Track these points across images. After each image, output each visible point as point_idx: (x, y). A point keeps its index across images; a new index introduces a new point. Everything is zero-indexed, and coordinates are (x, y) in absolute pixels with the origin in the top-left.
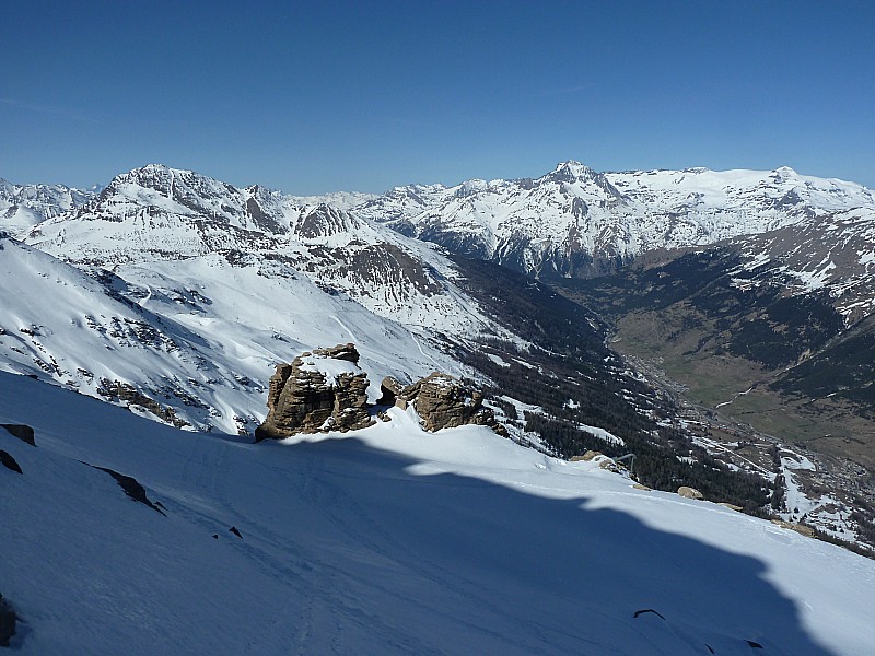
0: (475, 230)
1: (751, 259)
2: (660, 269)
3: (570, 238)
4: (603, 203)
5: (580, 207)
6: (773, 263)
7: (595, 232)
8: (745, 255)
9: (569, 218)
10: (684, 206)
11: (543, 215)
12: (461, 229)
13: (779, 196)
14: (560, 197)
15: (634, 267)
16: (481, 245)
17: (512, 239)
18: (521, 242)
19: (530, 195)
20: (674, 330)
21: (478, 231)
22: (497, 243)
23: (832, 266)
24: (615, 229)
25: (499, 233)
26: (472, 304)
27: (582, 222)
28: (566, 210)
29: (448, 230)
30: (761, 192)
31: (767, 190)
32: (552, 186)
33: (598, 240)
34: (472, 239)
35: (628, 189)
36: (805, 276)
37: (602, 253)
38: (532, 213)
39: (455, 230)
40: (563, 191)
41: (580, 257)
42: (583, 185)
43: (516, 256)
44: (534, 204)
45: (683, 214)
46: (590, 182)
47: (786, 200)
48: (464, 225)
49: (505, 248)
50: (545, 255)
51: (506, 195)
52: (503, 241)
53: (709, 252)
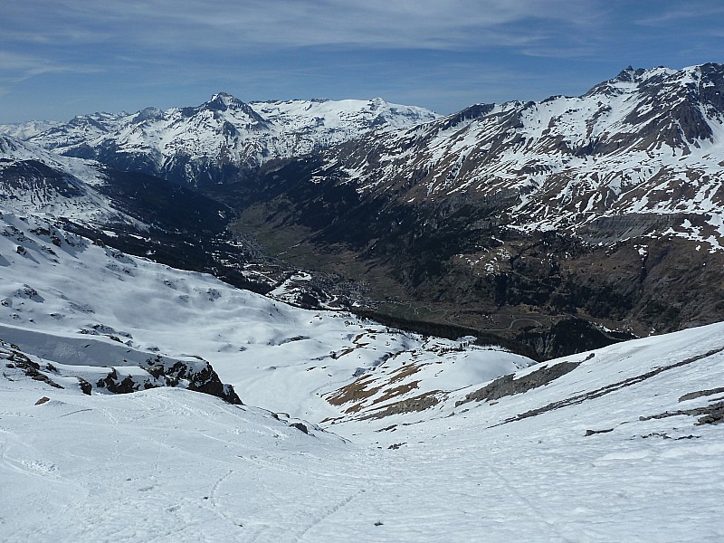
0: (145, 151)
1: (328, 162)
2: (274, 173)
3: (222, 154)
4: (248, 126)
5: (230, 129)
6: (339, 164)
7: (241, 149)
8: (325, 160)
9: (221, 138)
10: (307, 127)
11: (201, 137)
12: (133, 150)
13: (372, 119)
14: (213, 123)
15: (259, 173)
16: (151, 163)
17: (176, 156)
18: (183, 158)
19: (191, 120)
20: (272, 213)
21: (147, 151)
22: (164, 160)
23: (367, 164)
24: (255, 146)
25: (166, 152)
26: (106, 201)
27: (231, 142)
28: (218, 132)
29: (123, 151)
30: (361, 116)
31: (366, 115)
32: (208, 113)
33: (243, 155)
34: (143, 157)
35: (271, 114)
36: (351, 171)
37: (246, 164)
38: (192, 135)
39: (127, 151)
40: (216, 117)
41: (229, 168)
42: (233, 112)
43: (179, 170)
44: (194, 128)
45: (305, 133)
46: (238, 110)
47: (376, 122)
48: (135, 147)
49: (171, 163)
50: (202, 168)
51: (172, 121)
52: (169, 158)
53: (306, 159)
